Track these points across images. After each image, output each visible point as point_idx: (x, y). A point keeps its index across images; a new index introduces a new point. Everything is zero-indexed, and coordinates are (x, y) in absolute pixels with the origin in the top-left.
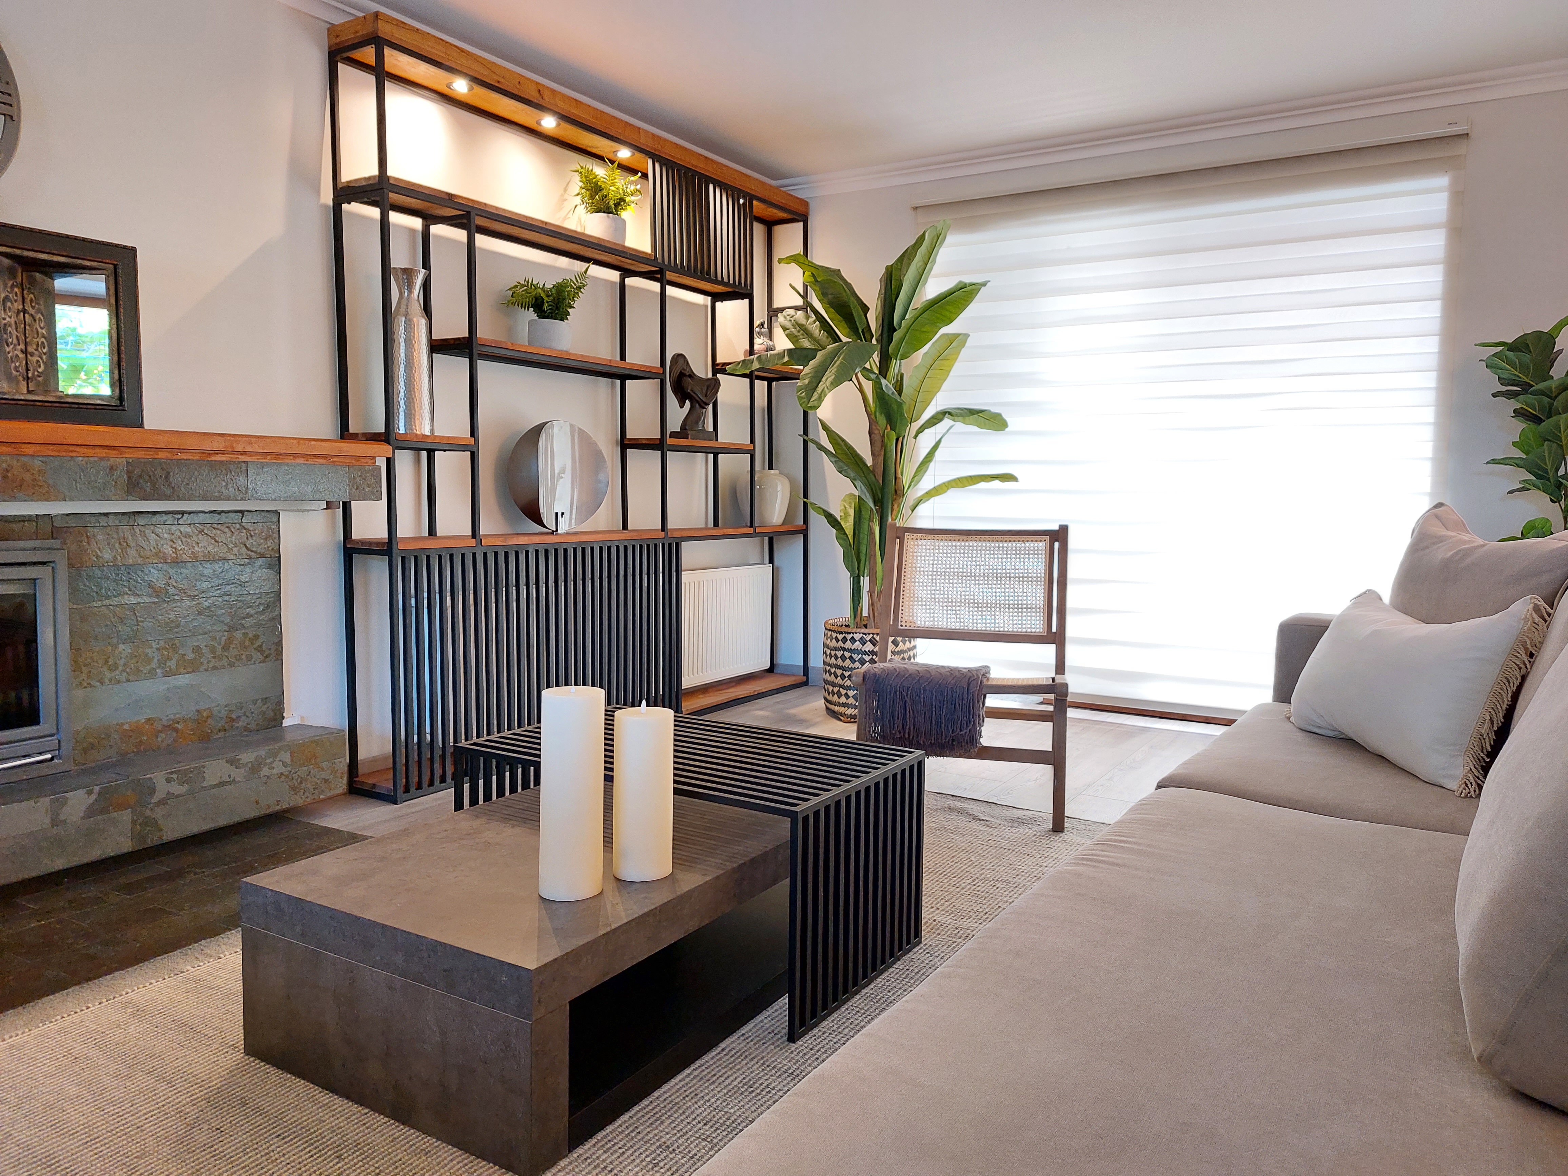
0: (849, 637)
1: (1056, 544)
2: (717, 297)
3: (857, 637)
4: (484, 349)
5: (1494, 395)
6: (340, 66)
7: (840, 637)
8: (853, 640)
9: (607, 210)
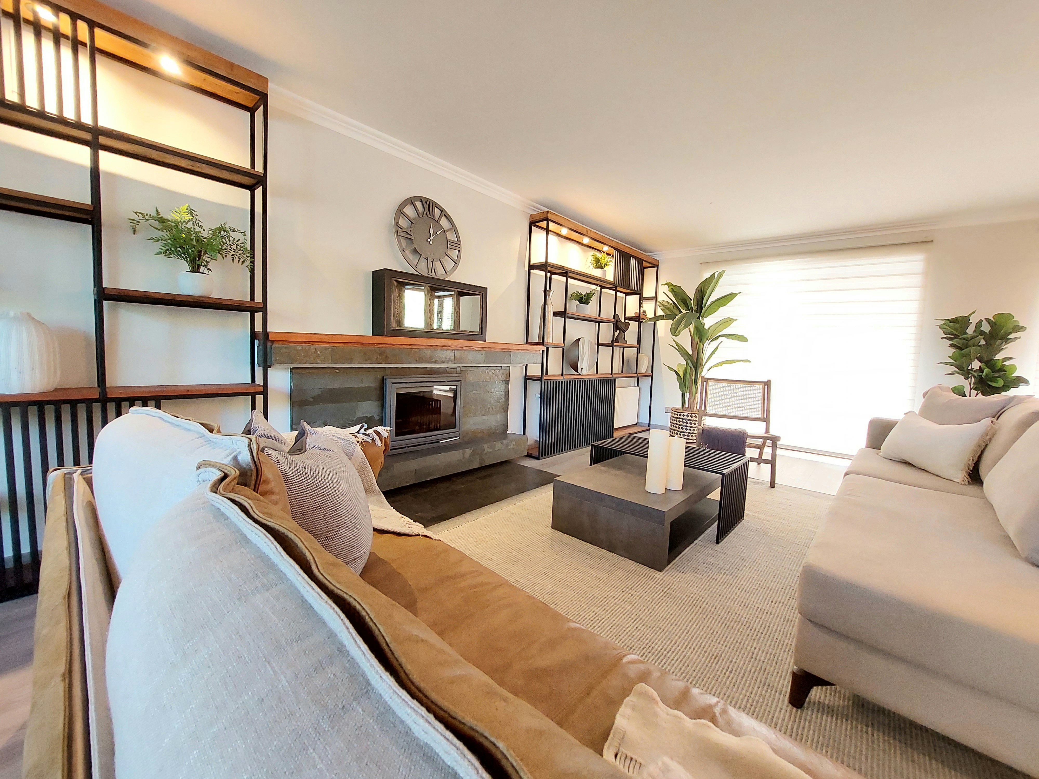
0: (682, 414)
1: (766, 387)
2: (627, 294)
3: (685, 414)
4: (569, 315)
5: (942, 338)
6: (533, 227)
7: (679, 414)
8: (684, 415)
9: (601, 267)
